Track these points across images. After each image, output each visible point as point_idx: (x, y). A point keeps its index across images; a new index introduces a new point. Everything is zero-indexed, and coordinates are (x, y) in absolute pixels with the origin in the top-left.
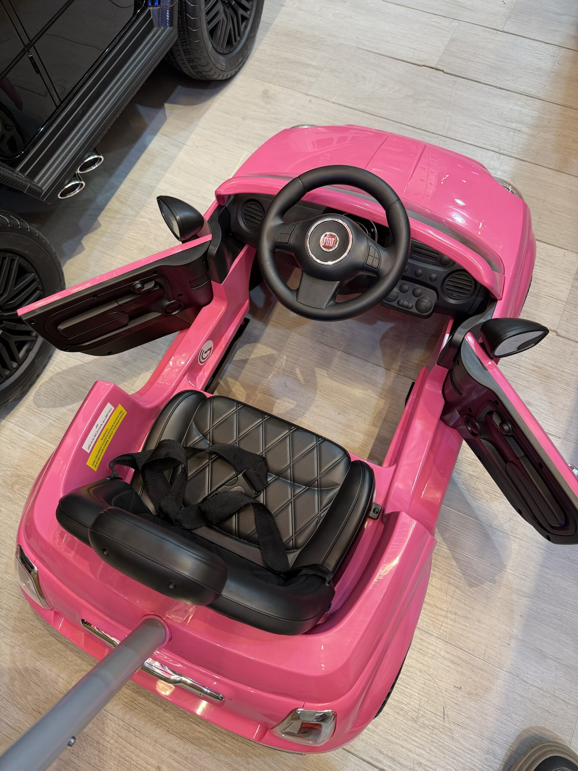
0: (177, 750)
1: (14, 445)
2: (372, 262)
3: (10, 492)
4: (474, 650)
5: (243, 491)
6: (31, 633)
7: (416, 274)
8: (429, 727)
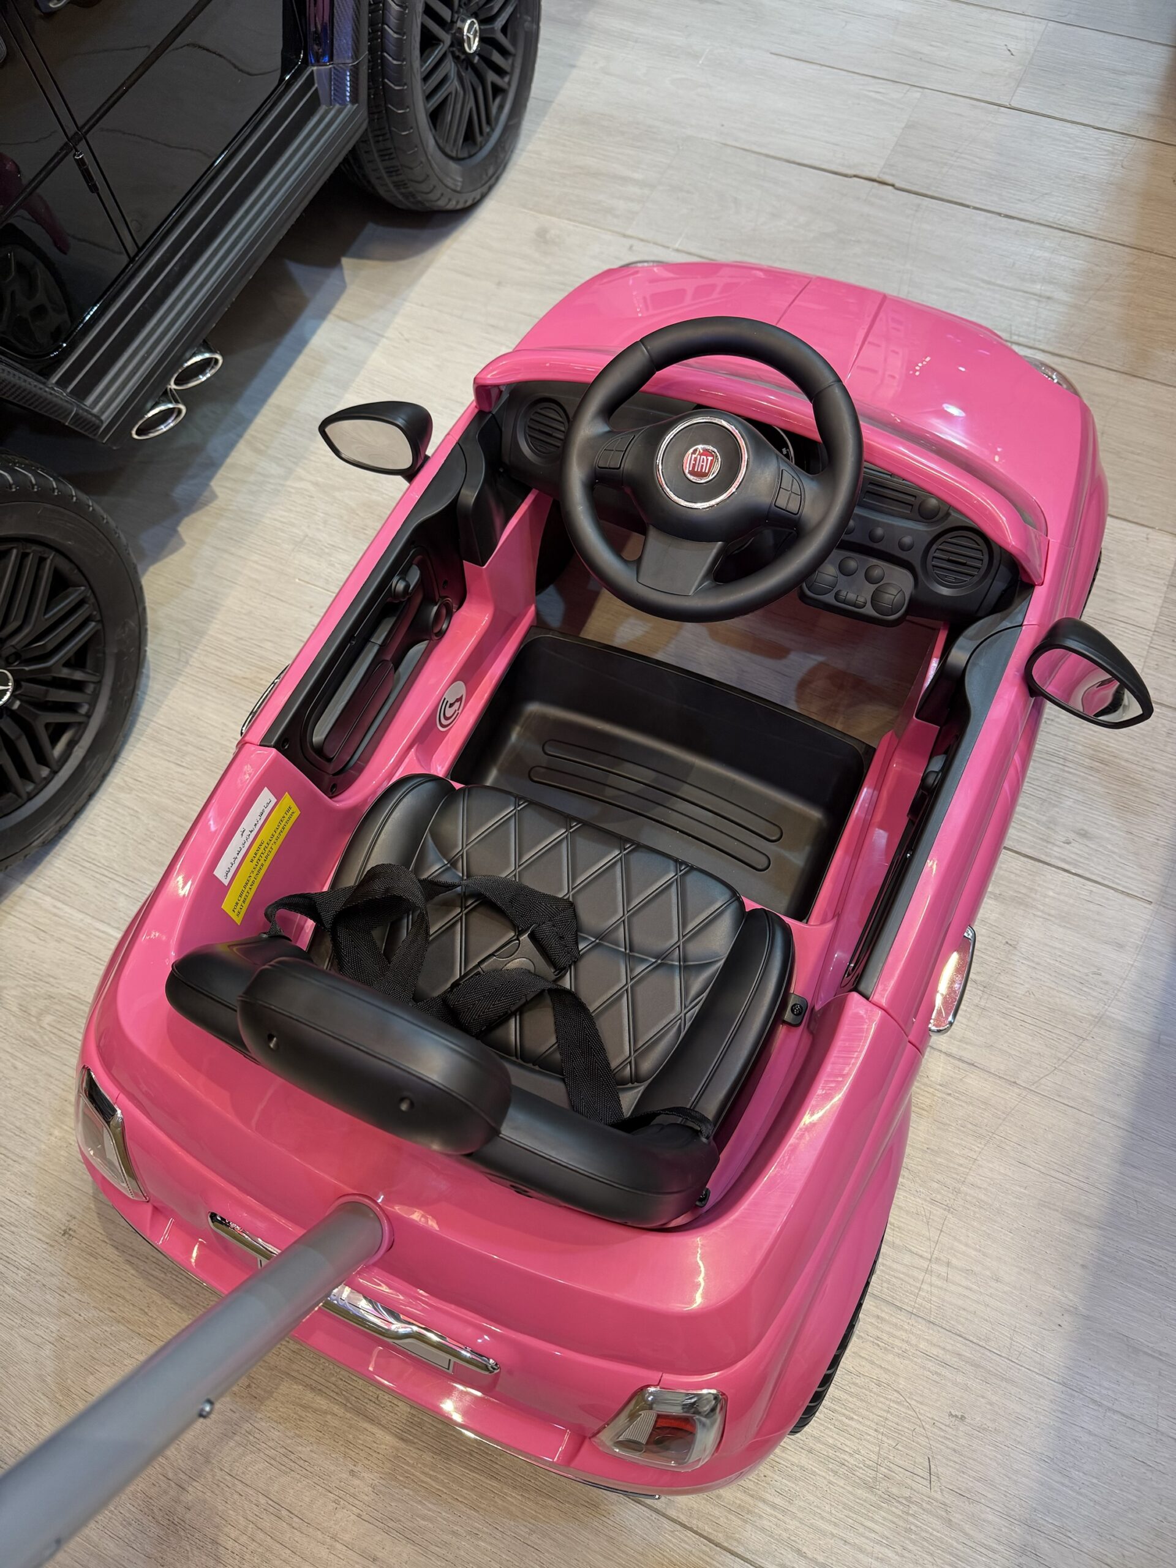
0: (379, 1555)
1: (43, 934)
2: (787, 502)
3: (35, 1031)
4: (988, 1340)
5: (532, 968)
6: (76, 1316)
7: (872, 537)
8: (900, 1500)
